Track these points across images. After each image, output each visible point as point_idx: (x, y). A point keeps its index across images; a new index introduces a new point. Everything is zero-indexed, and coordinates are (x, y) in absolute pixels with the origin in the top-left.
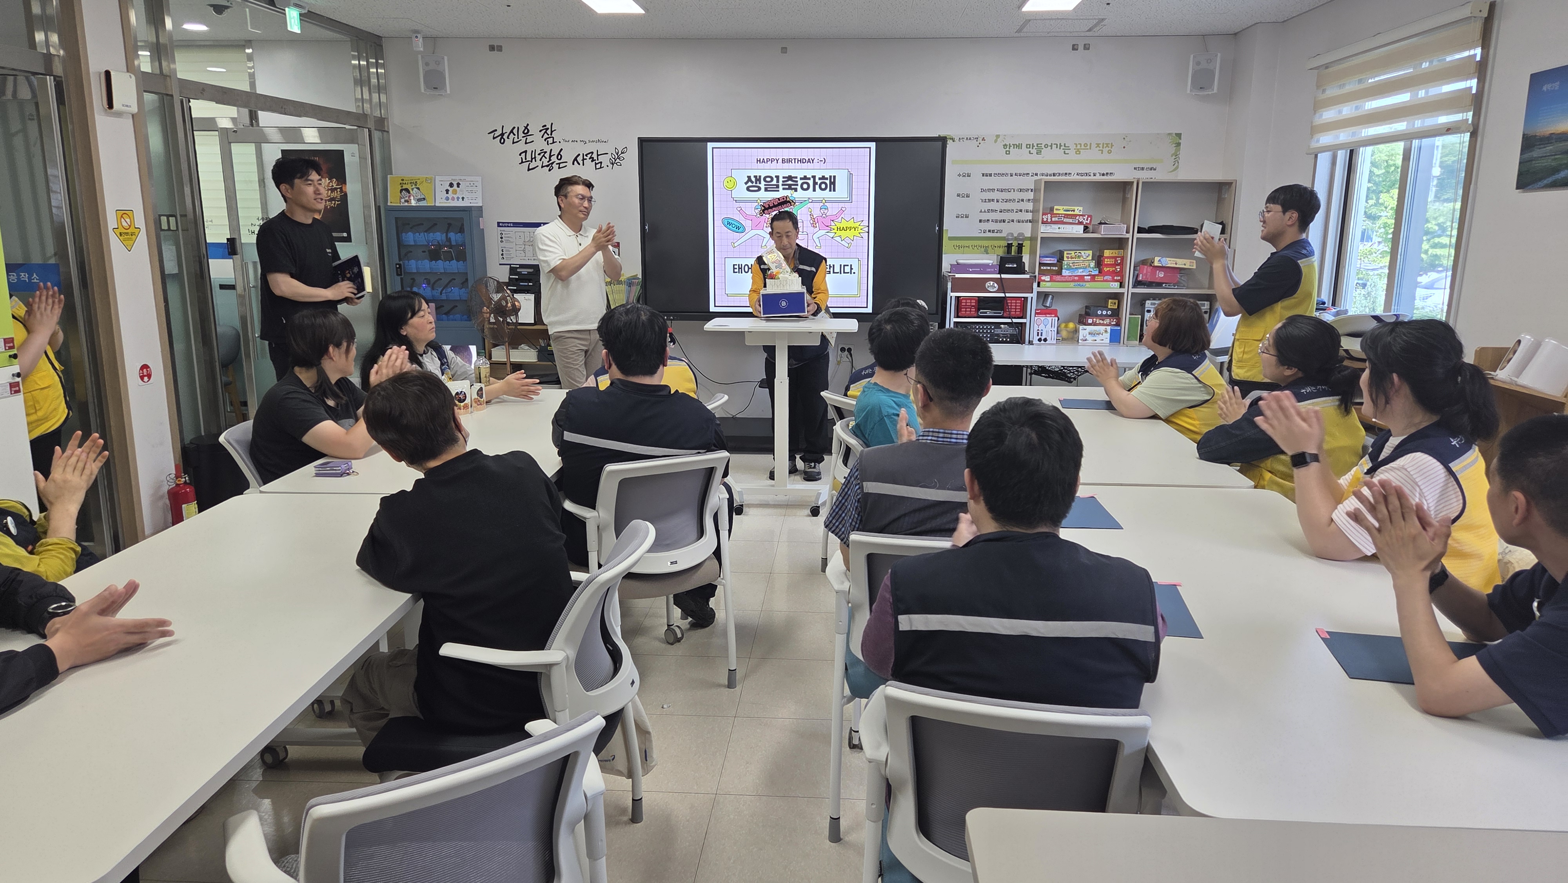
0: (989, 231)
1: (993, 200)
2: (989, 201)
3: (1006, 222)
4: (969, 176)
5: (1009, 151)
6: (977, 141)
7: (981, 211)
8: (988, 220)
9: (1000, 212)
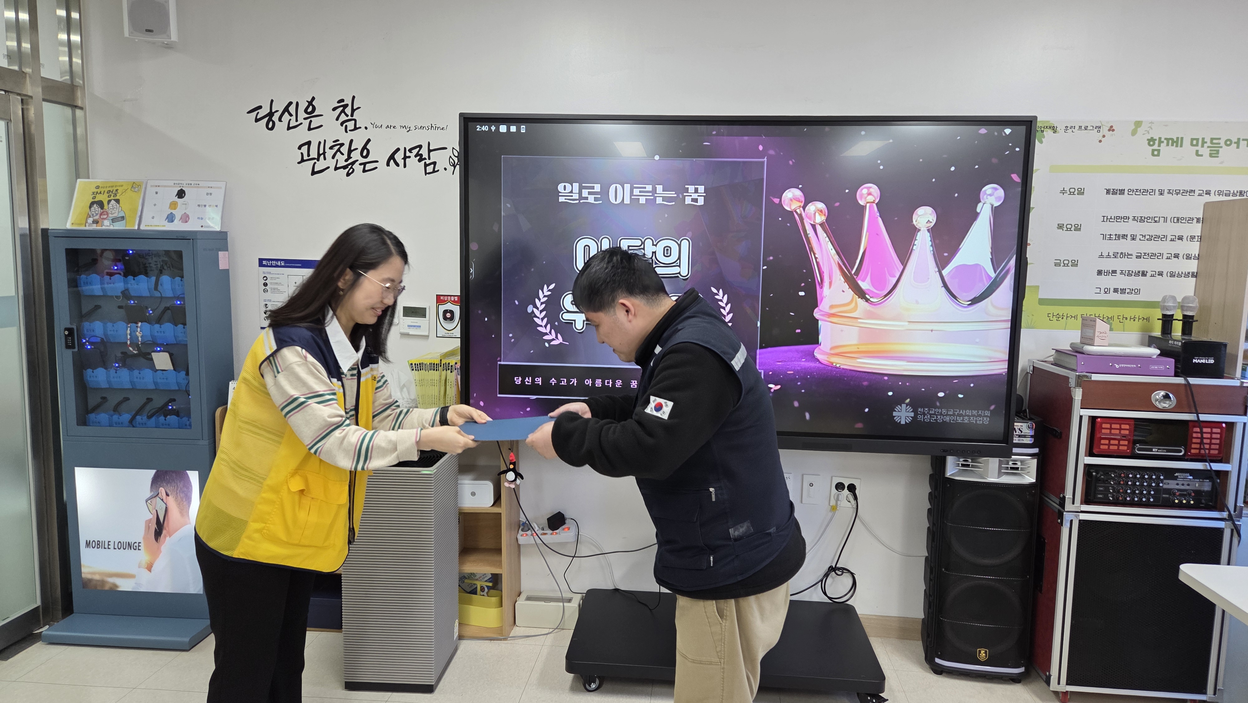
0: (1116, 290)
1: (1124, 236)
2: (1118, 237)
3: (1149, 275)
4: (1081, 192)
5: (1159, 151)
6: (1099, 132)
7: (1101, 256)
8: (1114, 272)
9: (1137, 257)
